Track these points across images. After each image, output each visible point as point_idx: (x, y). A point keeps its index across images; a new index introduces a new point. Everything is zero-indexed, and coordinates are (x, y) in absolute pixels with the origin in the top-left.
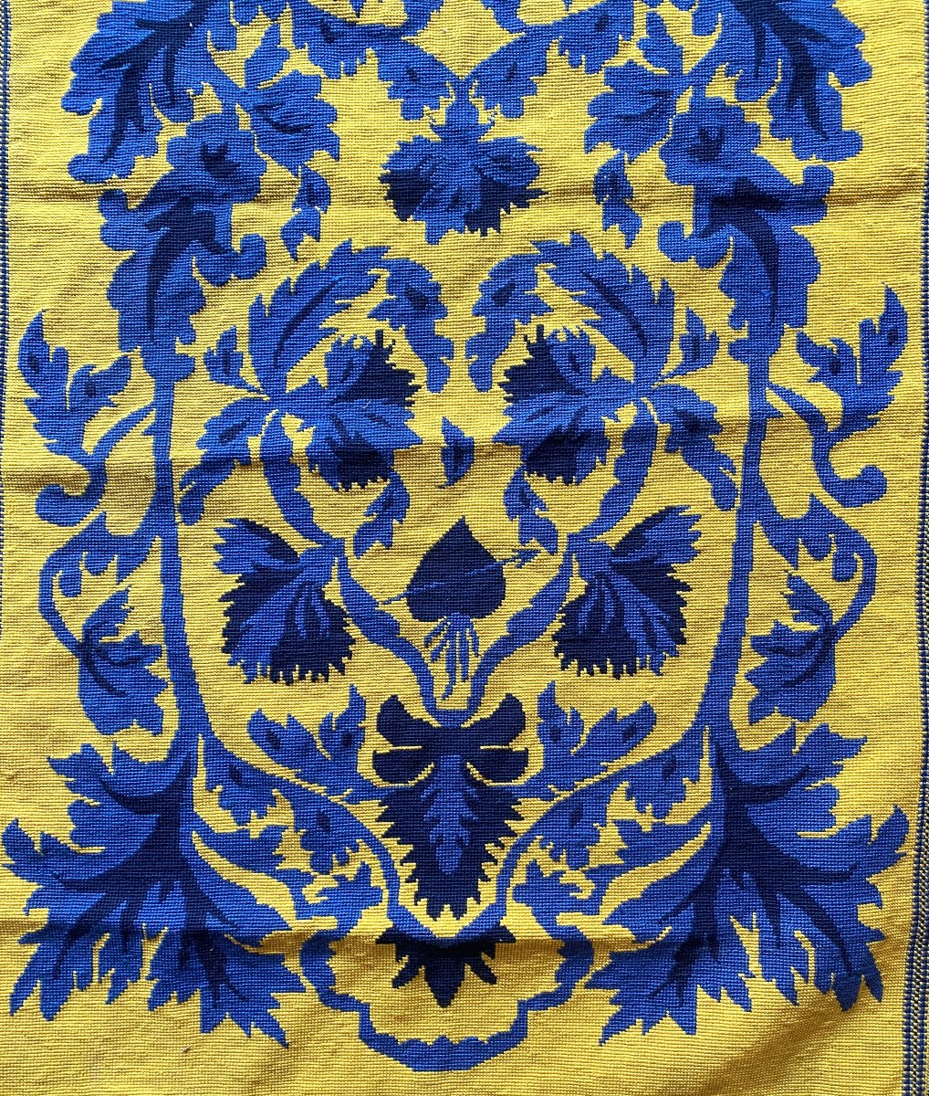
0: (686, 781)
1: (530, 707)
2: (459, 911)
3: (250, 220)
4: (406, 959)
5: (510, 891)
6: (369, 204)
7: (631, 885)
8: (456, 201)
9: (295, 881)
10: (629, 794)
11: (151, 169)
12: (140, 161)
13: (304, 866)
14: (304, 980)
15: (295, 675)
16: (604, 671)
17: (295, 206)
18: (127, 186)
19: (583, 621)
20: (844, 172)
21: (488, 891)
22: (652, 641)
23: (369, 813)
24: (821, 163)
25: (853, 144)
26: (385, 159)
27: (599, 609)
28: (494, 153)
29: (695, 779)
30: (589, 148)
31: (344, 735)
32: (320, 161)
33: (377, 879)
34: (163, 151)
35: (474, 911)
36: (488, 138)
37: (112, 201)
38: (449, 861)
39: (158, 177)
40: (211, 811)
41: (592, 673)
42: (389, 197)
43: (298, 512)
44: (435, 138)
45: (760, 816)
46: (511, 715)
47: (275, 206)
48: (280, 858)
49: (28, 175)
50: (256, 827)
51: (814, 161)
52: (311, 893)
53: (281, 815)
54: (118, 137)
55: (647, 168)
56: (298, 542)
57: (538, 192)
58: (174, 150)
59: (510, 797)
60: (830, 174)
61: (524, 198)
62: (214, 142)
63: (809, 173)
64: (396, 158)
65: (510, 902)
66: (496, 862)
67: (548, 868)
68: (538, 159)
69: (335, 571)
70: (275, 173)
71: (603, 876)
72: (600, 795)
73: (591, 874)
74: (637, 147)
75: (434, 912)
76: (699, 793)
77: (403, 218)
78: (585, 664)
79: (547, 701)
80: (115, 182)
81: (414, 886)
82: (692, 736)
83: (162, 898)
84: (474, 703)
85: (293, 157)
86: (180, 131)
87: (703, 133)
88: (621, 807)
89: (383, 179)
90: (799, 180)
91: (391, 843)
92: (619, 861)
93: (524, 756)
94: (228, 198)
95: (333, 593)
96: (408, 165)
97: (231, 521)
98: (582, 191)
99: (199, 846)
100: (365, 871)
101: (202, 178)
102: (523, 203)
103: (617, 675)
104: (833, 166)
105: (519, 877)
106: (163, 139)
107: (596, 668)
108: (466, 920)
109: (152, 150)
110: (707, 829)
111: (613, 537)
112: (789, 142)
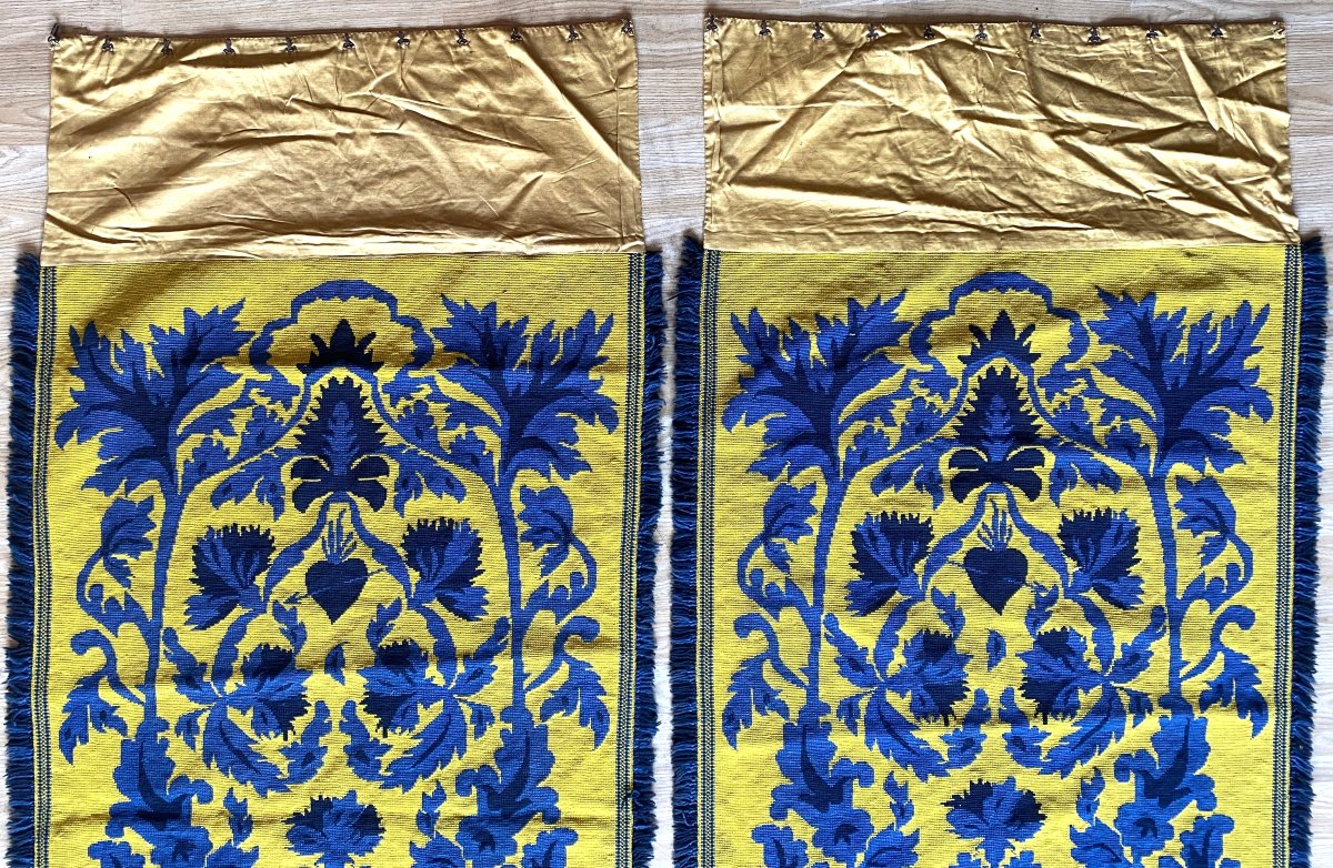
0: (193, 461)
1: (290, 505)
2: (333, 381)
3: (465, 805)
4: (366, 352)
5: (302, 391)
6: (392, 814)
7: (226, 396)
8: (338, 816)
9: (437, 396)
10: (227, 452)
11: (526, 836)
12: (533, 842)
13: (432, 405)
14: (432, 336)
15: (438, 524)
16: (243, 528)
17: (438, 814)
18: (542, 826)
19: (256, 559)
20: (99, 834)
21: (316, 391)
22: (213, 547)
23: (392, 438)
24: (114, 840)
25: (94, 851)
26: (381, 842)
27: (247, 569)
28: (314, 846)
29: (186, 462)
30: (256, 849)
31: (407, 487)
32: (422, 841)
33: (386, 399)
34: (520, 848)
35: (324, 381)
36: (318, 855)
37: (552, 816)
38: (340, 409)
39: (521, 833)
40: (490, 439)
41: (251, 527)
42: (379, 819)
43: (436, 626)
44: (351, 855)
45: (146, 439)
46: (301, 501)
47: (450, 814)
48: (447, 410)
49: (603, 833)
50: (462, 429)
51: (117, 841)
52: (427, 390)
53: (446, 437)
54: (548, 856)
55: (220, 837)
56: (436, 606)
57: (288, 822)
58: (513, 848)
59: (301, 449)
60: (108, 833)
61: (297, 818)
62: (488, 852)
63: (121, 834)
64: (374, 843)
65: (302, 387)
66: (311, 409)
67: (278, 406)
68: (287, 843)
69: (413, 589)
70: (450, 834)
71: (244, 402)
72: (245, 451)
73: (252, 403)
74: (226, 850)
75: (348, 380)
76: (184, 453)
77: (371, 806)
78: (255, 532)
79: (278, 510)
80: (548, 828)
81: (362, 394)
82: (188, 488)
83: (519, 386)
84: (325, 507)
85: (439, 843)
86: (509, 860)
87: (186, 858)
88: (233, 444)
89: (383, 830)
90: (126, 830)
91: (378, 420)
92: (234, 411)
93: (294, 474)
94: (479, 818)
95: (414, 576)
96: (368, 839)
97: (478, 619)
98: (259, 823)
99: (497, 418)
100: (393, 403)
101: (494, 831)
102: (297, 815)
103: (235, 525)
104: (107, 838)
105: (296, 400)
106: (520, 855)
107: (248, 530)
108: (328, 376)
109: (527, 848)
110: (179, 431)
111: (238, 612)
112: (133, 852)
